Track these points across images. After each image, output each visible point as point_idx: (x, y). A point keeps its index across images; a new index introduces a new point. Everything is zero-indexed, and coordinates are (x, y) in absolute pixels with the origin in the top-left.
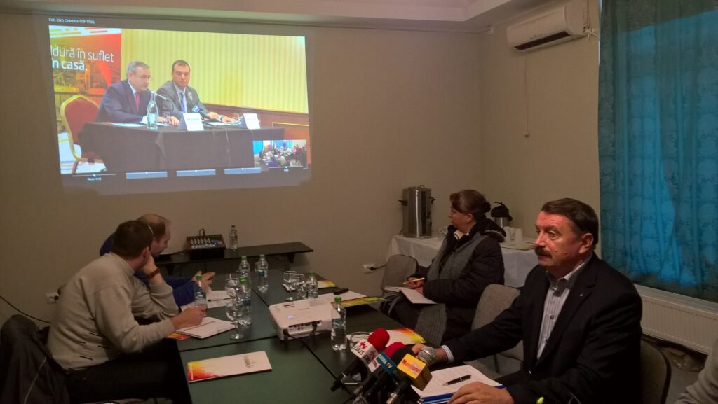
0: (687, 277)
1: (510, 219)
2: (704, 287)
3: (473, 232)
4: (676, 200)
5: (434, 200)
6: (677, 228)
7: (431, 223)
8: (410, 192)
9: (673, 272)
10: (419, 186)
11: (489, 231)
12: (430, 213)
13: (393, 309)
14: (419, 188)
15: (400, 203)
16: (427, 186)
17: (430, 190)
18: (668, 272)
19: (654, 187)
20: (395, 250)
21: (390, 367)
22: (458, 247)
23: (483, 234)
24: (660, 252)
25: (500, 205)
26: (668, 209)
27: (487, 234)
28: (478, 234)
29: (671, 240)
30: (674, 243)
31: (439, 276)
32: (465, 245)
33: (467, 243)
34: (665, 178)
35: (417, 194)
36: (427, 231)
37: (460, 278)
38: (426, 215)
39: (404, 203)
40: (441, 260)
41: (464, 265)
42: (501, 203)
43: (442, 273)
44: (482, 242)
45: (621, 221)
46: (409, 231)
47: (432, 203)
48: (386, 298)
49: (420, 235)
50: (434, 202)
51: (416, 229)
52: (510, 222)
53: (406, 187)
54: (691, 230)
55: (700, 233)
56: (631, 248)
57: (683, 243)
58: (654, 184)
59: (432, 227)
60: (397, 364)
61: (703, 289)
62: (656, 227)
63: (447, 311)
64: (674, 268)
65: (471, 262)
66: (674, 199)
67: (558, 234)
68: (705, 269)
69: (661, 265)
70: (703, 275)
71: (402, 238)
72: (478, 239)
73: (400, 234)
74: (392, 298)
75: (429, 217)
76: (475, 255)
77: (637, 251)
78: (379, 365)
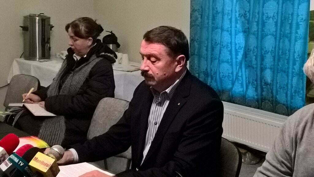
0: (251, 93)
1: (118, 46)
2: (263, 99)
3: (90, 54)
4: (247, 32)
5: (53, 27)
6: (245, 55)
7: (50, 48)
8: (31, 19)
9: (241, 90)
10: (39, 14)
11: (103, 53)
12: (49, 39)
13: (17, 122)
14: (39, 16)
15: (22, 29)
16: (47, 14)
17: (49, 18)
18: (238, 89)
19: (231, 22)
20: (16, 71)
21: (21, 165)
22: (77, 67)
23: (98, 57)
24: (232, 73)
25: (110, 34)
26: (240, 39)
27: (102, 56)
28: (94, 57)
29: (241, 64)
30: (243, 66)
31: (59, 92)
32: (83, 65)
33: (85, 64)
34: (239, 15)
35: (37, 20)
36: (46, 55)
37: (78, 94)
38: (45, 41)
39: (25, 28)
40: (61, 79)
41: (82, 83)
42: (111, 32)
43: (61, 90)
44: (97, 63)
45: (205, 48)
46: (29, 55)
47: (51, 30)
48: (10, 112)
49: (39, 59)
50: (53, 29)
51: (37, 53)
52: (118, 49)
53: (27, 14)
54: (256, 56)
55: (262, 59)
56: (211, 70)
57: (249, 66)
58: (231, 19)
59: (51, 51)
60: (29, 161)
61: (262, 102)
62: (231, 54)
63: (66, 122)
64: (242, 86)
65: (87, 81)
66: (244, 32)
67: (158, 59)
68: (264, 87)
69: (233, 84)
70: (262, 90)
71: (23, 60)
72: (94, 61)
73: (21, 57)
74: (16, 111)
75: (48, 42)
76: (91, 74)
77: (216, 73)
78: (10, 165)
